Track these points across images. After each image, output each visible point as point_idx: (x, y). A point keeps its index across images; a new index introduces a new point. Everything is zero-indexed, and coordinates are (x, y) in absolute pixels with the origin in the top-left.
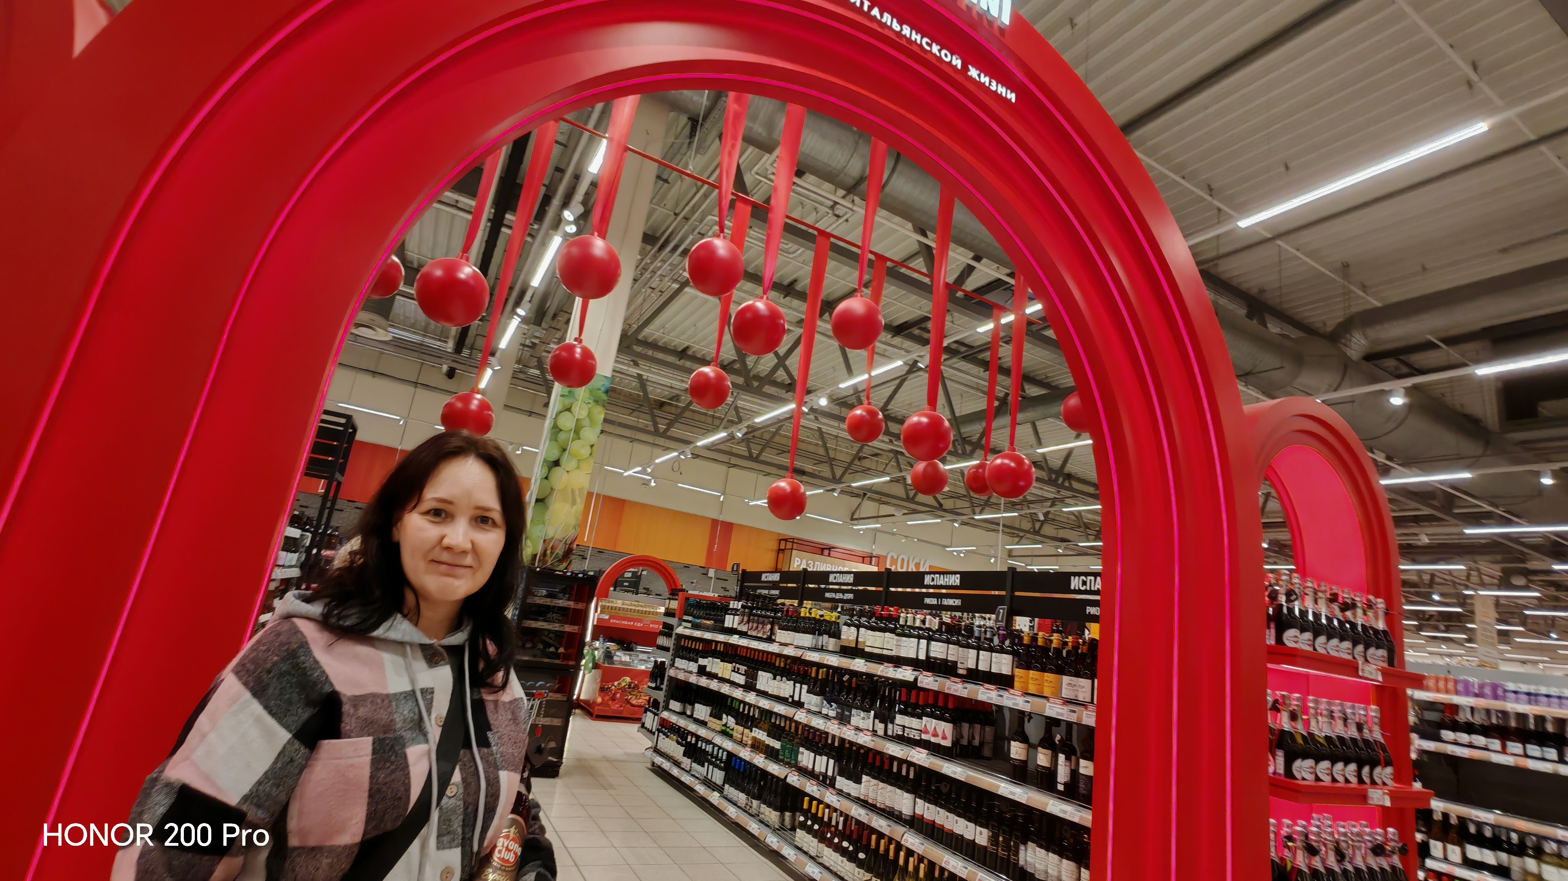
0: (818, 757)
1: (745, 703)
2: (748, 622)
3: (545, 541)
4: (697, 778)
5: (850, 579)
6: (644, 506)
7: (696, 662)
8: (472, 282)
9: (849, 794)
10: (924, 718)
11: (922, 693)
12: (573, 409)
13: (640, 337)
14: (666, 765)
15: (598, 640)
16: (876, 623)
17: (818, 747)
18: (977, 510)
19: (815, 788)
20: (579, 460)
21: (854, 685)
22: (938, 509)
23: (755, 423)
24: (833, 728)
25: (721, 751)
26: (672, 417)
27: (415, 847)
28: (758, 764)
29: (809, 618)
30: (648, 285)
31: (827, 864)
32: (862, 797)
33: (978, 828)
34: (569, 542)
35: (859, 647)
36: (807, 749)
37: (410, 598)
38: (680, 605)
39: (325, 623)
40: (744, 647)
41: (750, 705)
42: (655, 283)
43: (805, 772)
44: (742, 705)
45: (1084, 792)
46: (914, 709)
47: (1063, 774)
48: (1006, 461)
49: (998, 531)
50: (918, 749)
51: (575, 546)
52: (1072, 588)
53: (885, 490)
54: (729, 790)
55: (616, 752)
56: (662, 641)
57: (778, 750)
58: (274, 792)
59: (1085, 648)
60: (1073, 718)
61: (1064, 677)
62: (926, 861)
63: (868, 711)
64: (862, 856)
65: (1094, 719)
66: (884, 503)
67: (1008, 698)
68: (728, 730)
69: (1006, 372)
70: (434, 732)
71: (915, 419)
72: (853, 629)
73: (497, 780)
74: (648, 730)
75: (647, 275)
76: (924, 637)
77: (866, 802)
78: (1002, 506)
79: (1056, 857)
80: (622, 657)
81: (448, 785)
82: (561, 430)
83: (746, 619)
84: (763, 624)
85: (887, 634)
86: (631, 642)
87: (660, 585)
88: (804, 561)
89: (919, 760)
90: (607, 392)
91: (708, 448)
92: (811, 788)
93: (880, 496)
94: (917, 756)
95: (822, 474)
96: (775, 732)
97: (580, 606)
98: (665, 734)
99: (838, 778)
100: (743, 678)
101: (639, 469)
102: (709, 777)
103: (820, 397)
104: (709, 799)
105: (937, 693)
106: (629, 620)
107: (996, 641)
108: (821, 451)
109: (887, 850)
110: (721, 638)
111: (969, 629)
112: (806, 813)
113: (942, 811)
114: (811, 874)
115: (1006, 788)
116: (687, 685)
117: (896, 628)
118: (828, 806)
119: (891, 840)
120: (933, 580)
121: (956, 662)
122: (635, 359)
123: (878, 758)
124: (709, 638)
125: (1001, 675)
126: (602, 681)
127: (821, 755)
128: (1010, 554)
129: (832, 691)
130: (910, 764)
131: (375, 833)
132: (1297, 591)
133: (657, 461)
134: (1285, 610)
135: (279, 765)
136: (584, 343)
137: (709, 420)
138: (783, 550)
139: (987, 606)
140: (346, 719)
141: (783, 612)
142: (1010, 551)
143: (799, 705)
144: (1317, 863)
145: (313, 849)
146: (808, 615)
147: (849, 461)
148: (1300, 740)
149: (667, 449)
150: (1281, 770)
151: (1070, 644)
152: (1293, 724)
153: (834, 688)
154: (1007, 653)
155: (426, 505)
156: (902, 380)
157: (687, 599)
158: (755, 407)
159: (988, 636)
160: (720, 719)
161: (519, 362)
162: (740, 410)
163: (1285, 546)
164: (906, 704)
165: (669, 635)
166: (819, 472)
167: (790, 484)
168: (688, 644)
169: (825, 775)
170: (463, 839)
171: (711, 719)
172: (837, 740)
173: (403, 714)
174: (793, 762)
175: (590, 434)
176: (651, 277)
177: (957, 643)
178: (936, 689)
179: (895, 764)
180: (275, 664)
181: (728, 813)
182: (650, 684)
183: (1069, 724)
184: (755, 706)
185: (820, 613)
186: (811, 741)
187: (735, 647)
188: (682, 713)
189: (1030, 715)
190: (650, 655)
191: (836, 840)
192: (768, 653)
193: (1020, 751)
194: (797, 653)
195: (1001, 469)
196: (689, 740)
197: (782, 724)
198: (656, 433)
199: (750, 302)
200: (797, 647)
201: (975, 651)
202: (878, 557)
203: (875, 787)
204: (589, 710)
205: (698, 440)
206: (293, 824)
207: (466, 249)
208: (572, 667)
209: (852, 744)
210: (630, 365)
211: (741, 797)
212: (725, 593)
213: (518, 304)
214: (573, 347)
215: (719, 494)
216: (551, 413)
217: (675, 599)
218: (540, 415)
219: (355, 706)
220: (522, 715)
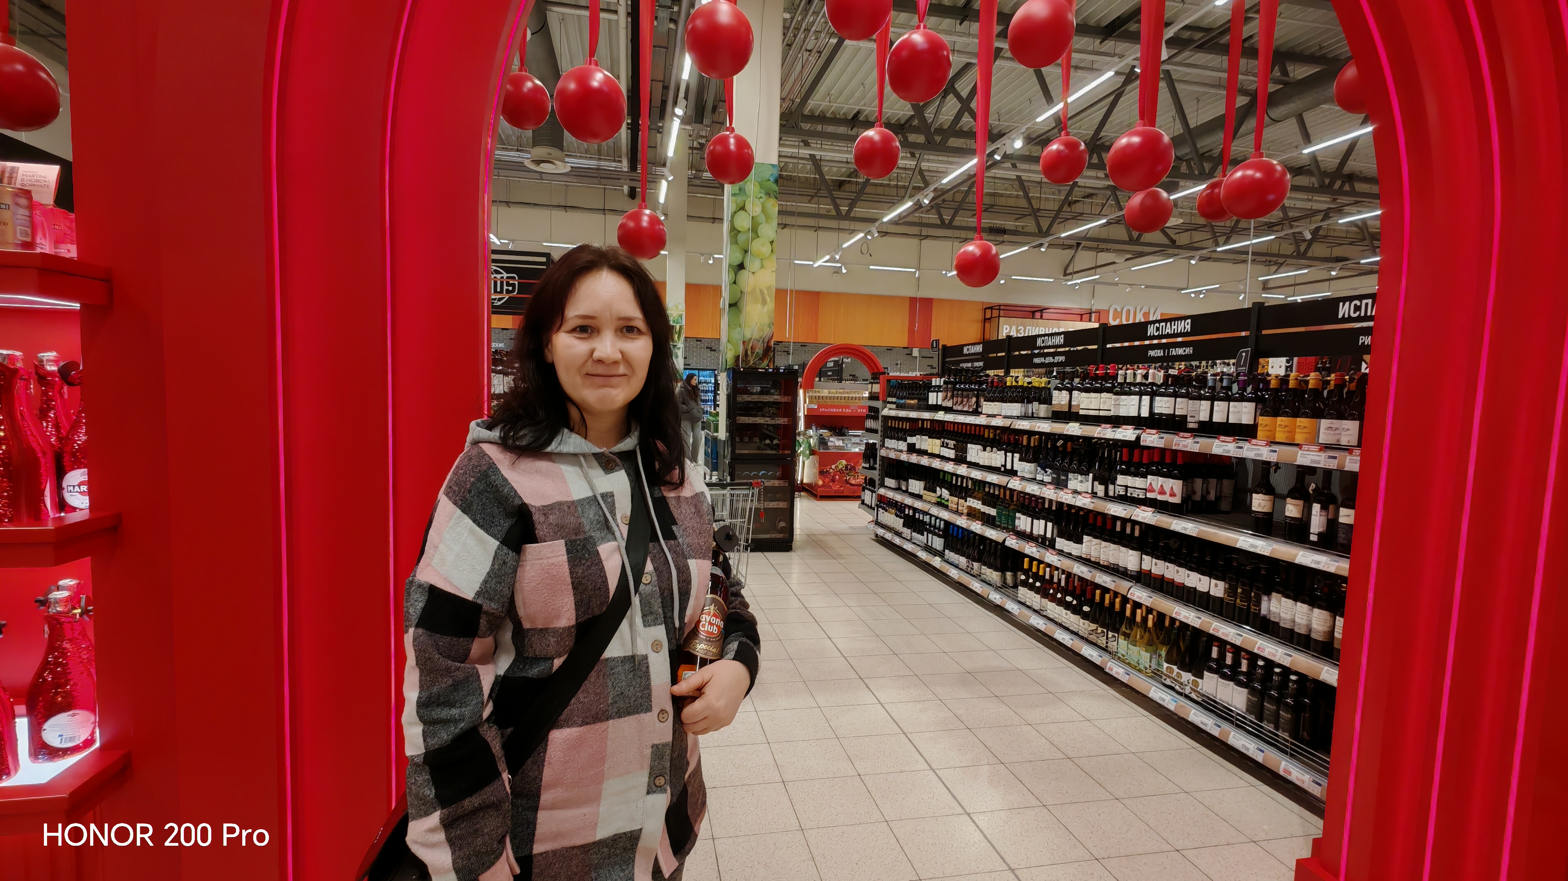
0: (1035, 521)
1: (957, 476)
2: (952, 397)
3: (744, 342)
4: (918, 545)
5: (1060, 340)
6: (838, 296)
7: (905, 440)
8: (605, 88)
9: (1070, 554)
10: (1149, 477)
11: (1145, 452)
12: (746, 207)
13: (806, 111)
14: (889, 536)
15: (811, 428)
16: (1091, 384)
17: (1035, 512)
18: (1221, 240)
19: (1034, 549)
20: (762, 259)
21: (1069, 449)
22: (1171, 246)
23: (941, 184)
24: (1049, 493)
25: (938, 521)
26: (853, 196)
27: (624, 625)
28: (975, 531)
29: (1016, 387)
30: (804, 48)
31: (1051, 617)
32: (1084, 556)
33: (1213, 580)
34: (766, 341)
35: (1073, 410)
36: (1024, 514)
37: (574, 413)
38: (882, 389)
39: (504, 444)
40: (951, 422)
41: (963, 477)
42: (811, 43)
43: (1022, 535)
44: (954, 478)
45: (1344, 542)
46: (1138, 468)
47: (1317, 522)
48: (1250, 172)
49: (1244, 261)
50: (1143, 508)
51: (772, 344)
52: (1340, 316)
53: (1104, 235)
54: (950, 555)
55: (839, 527)
56: (870, 424)
57: (994, 517)
58: (499, 588)
59: (1353, 385)
60: (1333, 465)
61: (1323, 421)
62: (1155, 613)
63: (1086, 474)
64: (1086, 609)
65: (1358, 465)
66: (1102, 250)
67: (1248, 449)
68: (943, 501)
70: (622, 530)
71: (1124, 141)
72: (1065, 393)
74: (868, 506)
75: (801, 35)
76: (1146, 394)
77: (1089, 560)
78: (1252, 230)
79: (1306, 607)
80: (835, 442)
81: (643, 574)
82: (739, 232)
83: (949, 394)
84: (968, 397)
85: (1104, 395)
86: (843, 428)
87: (864, 372)
88: (1014, 328)
89: (1144, 518)
90: (776, 181)
91: (893, 222)
92: (1030, 549)
93: (1095, 243)
94: (1141, 515)
95: (1026, 230)
96: (988, 500)
97: (786, 399)
98: (883, 509)
99: (1058, 539)
100: (953, 452)
101: (827, 257)
102: (930, 544)
103: (1013, 140)
104: (931, 563)
105: (1162, 451)
106: (837, 407)
107: (1235, 388)
108: (1023, 203)
109: (1112, 603)
110: (926, 415)
111: (1202, 380)
112: (1026, 572)
113: (1171, 566)
114: (1036, 626)
116: (899, 463)
117: (1114, 387)
118: (1049, 565)
119: (1116, 594)
120: (1158, 329)
121: (1186, 416)
122: (806, 138)
123: (1099, 519)
124: (915, 417)
125: (1241, 425)
126: (820, 465)
127: (1038, 519)
128: (1266, 287)
129: (1046, 458)
130: (1135, 523)
131: (586, 617)
133: (845, 246)
135: (496, 567)
136: (737, 132)
137: (894, 191)
138: (989, 319)
139: (1225, 350)
140: (538, 526)
141: (987, 383)
142: (1265, 282)
143: (1013, 473)
145: (542, 629)
146: (1014, 384)
147: (1056, 209)
149: (853, 232)
151: (1332, 383)
153: (1047, 454)
154: (1249, 400)
155: (570, 324)
156: (1118, 94)
157: (889, 381)
158: (941, 166)
159: (1225, 384)
160: (935, 492)
161: (691, 167)
162: (925, 174)
164: (1129, 464)
165: (875, 418)
166: (1023, 227)
167: (978, 246)
168: (896, 424)
169: (1044, 537)
170: (665, 617)
171: (926, 492)
172: (1054, 504)
173: (589, 517)
174: (1010, 527)
175: (769, 230)
176: (805, 38)
177: (1187, 396)
178: (1162, 446)
179: (1119, 523)
180: (473, 484)
181: (951, 575)
182: (864, 465)
183: (1328, 473)
184: (967, 477)
185: (1028, 380)
186: (1028, 506)
187: (942, 423)
188: (898, 489)
189: (1277, 466)
190: (862, 439)
191: (1059, 595)
192: (976, 425)
193: (1263, 503)
194: (1006, 423)
195: (1245, 186)
196: (907, 512)
197: (997, 493)
198: (839, 216)
199: (905, 36)
200: (1005, 417)
201: (1209, 403)
202: (1098, 312)
203: (1097, 547)
204: (810, 491)
205: (884, 216)
206: (521, 612)
207: (592, 53)
208: (788, 455)
209: (1070, 506)
210: (799, 147)
211: (962, 561)
212: (929, 371)
213: (675, 103)
214: (727, 138)
215: (914, 270)
216: (727, 216)
217: (877, 383)
218: (717, 220)
219: (545, 515)
220: (705, 508)
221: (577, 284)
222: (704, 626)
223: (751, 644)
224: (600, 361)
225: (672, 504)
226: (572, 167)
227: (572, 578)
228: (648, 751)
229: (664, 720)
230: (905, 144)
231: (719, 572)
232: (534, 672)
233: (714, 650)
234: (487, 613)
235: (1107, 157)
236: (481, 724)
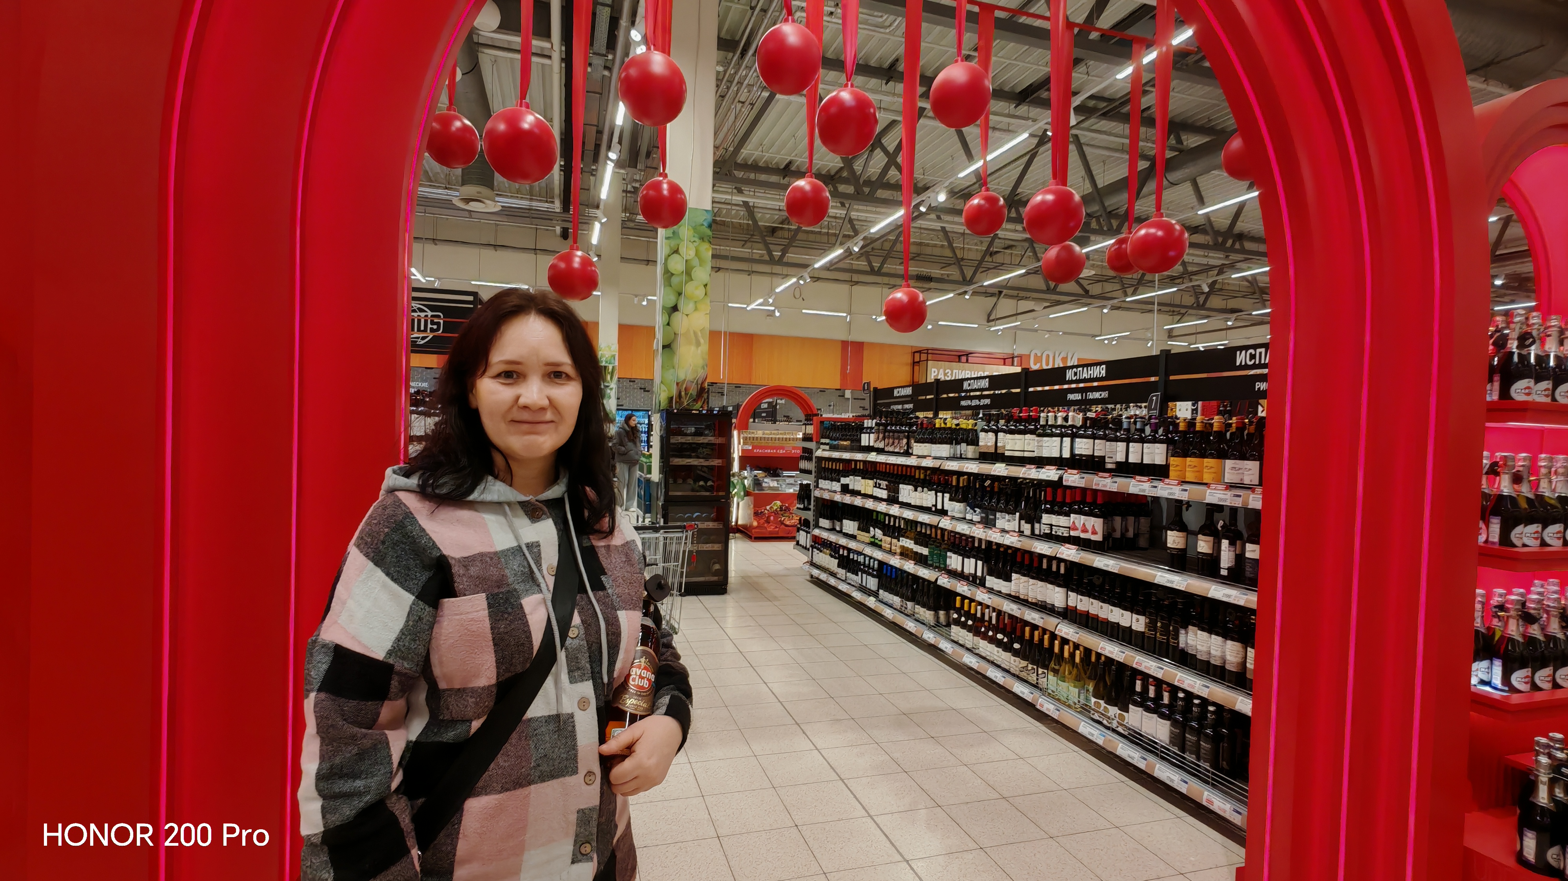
0: (966, 560)
1: (890, 516)
2: (884, 438)
3: (677, 384)
4: (853, 586)
5: (985, 383)
6: (772, 338)
7: (839, 481)
8: (536, 130)
9: (1000, 592)
10: (1072, 515)
11: (1068, 492)
12: (680, 250)
13: (739, 160)
14: (823, 576)
15: (746, 470)
16: (1015, 426)
17: (966, 551)
18: (1130, 291)
19: (966, 588)
20: (696, 302)
21: (996, 489)
22: (1085, 296)
23: (870, 233)
24: (978, 532)
25: (872, 561)
26: (785, 242)
27: (549, 682)
28: (908, 570)
29: (944, 428)
30: (737, 100)
31: (984, 655)
32: (1013, 594)
33: (1134, 615)
34: (700, 382)
35: (999, 451)
36: (955, 553)
37: (499, 459)
38: (816, 430)
39: (423, 492)
40: (883, 463)
41: (895, 517)
42: (743, 96)
43: (954, 574)
44: (887, 518)
45: (1252, 576)
46: (1061, 507)
47: (1227, 558)
48: (1152, 230)
49: (1151, 311)
50: (1067, 545)
51: (706, 385)
52: (1238, 364)
53: (1023, 283)
54: (884, 595)
55: (775, 568)
56: (803, 464)
57: (926, 556)
58: (413, 646)
59: (1252, 427)
60: (1238, 503)
61: (1227, 461)
62: (1081, 649)
63: (1012, 513)
64: (1017, 646)
65: (1260, 503)
66: (1022, 298)
67: (1162, 489)
68: (876, 541)
69: (1150, 122)
70: (548, 581)
71: (1039, 198)
72: (991, 435)
73: (616, 619)
74: (803, 547)
75: (734, 88)
76: (1067, 435)
77: (1018, 598)
78: (1157, 282)
79: (1220, 639)
80: (770, 483)
81: (570, 627)
82: (673, 274)
83: (881, 436)
84: (899, 439)
85: (1028, 436)
86: (777, 469)
87: (798, 413)
88: (941, 371)
89: (1069, 556)
90: (710, 226)
91: (825, 268)
92: (962, 588)
93: (1016, 291)
94: (1066, 553)
95: (951, 278)
96: (921, 539)
97: (720, 440)
98: (818, 549)
99: (988, 578)
100: (886, 492)
101: (761, 301)
102: (864, 584)
103: (937, 193)
104: (866, 603)
105: (1084, 490)
106: (771, 448)
107: (1148, 430)
108: (948, 253)
109: (1041, 640)
110: (859, 456)
111: (1118, 422)
112: (958, 611)
113: (1095, 602)
114: (969, 664)
115: (1163, 577)
116: (833, 503)
117: (1036, 429)
118: (980, 604)
119: (1045, 631)
120: (1076, 374)
121: (1105, 457)
122: (738, 185)
123: (1027, 556)
124: (848, 458)
125: (1154, 465)
126: (754, 507)
127: (969, 557)
128: (1171, 335)
129: (974, 498)
130: (1060, 560)
131: (508, 675)
132: (1535, 333)
133: (778, 290)
134: (1516, 359)
135: (411, 623)
136: (670, 177)
137: (825, 239)
138: (918, 362)
139: (1137, 395)
140: (457, 579)
141: (917, 425)
142: (1171, 330)
143: (943, 512)
144: (1535, 631)
145: (459, 689)
146: (943, 425)
147: (979, 259)
148: (1524, 505)
149: (786, 276)
150: (1495, 537)
151: (1234, 425)
152: (1516, 486)
153: (976, 494)
154: (1161, 442)
155: (494, 370)
156: (1033, 155)
157: (822, 422)
158: (870, 216)
159: (1138, 426)
160: (868, 532)
161: (625, 210)
162: (855, 223)
163: (1527, 279)
164: (1053, 503)
165: (809, 459)
166: (948, 275)
167: (907, 294)
168: (829, 465)
169: (975, 576)
170: (593, 673)
171: (860, 532)
172: (984, 543)
173: (512, 570)
174: (942, 566)
175: (702, 274)
176: (738, 90)
177: (1105, 438)
178: (1083, 486)
179: (1045, 561)
180: (387, 535)
181: (885, 615)
182: (798, 506)
183: (1234, 510)
184: (900, 517)
185: (955, 422)
186: (958, 545)
187: (874, 464)
188: (833, 529)
189: (1188, 504)
190: (796, 480)
191: (990, 633)
192: (907, 466)
193: (1178, 540)
194: (936, 464)
195: (1148, 242)
196: (841, 552)
197: (928, 532)
198: (772, 261)
199: (834, 94)
200: (935, 458)
201: (1125, 444)
202: (1020, 357)
203: (1026, 584)
204: (745, 532)
205: (815, 261)
206: (437, 671)
207: (523, 96)
208: (722, 497)
209: (999, 545)
210: (732, 194)
211: (896, 600)
212: (861, 412)
213: (609, 148)
214: (659, 184)
215: (845, 315)
216: (660, 257)
217: (811, 424)
218: (650, 262)
219: (465, 566)
220: (636, 557)
221: (503, 328)
222: (634, 680)
223: (684, 697)
224: (525, 407)
225: (602, 554)
226: (503, 207)
227: (493, 634)
228: (573, 818)
229: (591, 782)
230: (835, 194)
231: (649, 622)
232: (449, 736)
233: (645, 705)
234: (399, 674)
235: (1025, 211)
236: (389, 795)
